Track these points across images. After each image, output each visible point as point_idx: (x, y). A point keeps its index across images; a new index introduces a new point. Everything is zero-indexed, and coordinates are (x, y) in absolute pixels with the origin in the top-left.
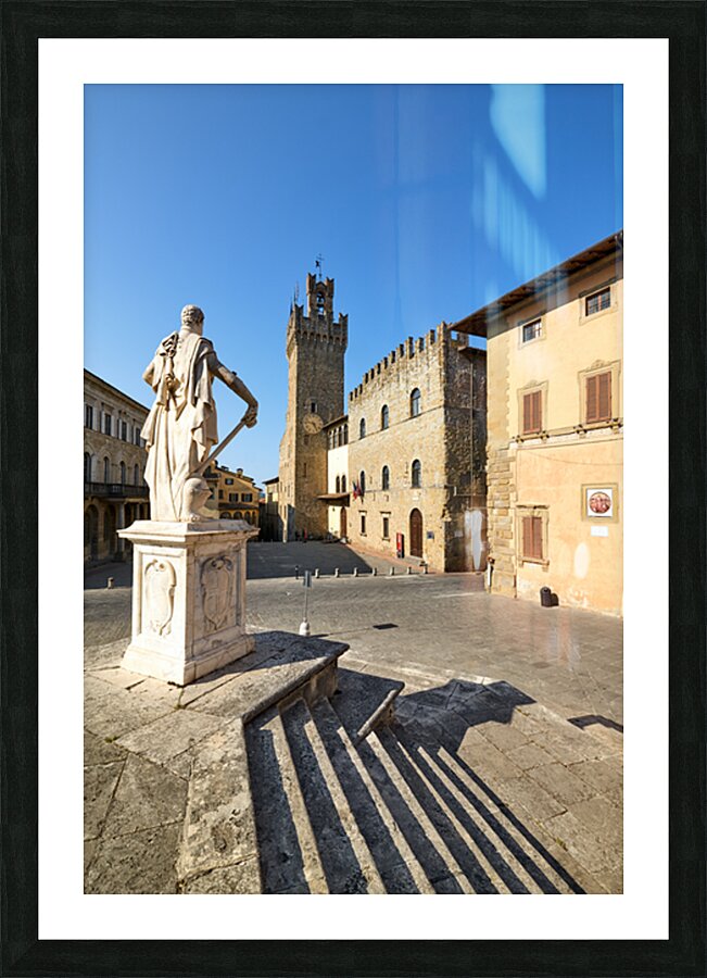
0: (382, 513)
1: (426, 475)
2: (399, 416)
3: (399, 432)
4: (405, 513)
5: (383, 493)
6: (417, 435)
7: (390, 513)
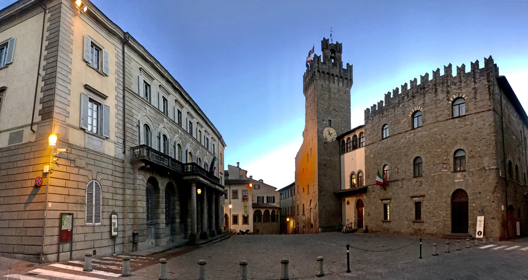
0: (412, 197)
1: (472, 161)
2: (436, 117)
3: (436, 129)
4: (445, 194)
5: (416, 180)
6: (461, 130)
7: (423, 196)
